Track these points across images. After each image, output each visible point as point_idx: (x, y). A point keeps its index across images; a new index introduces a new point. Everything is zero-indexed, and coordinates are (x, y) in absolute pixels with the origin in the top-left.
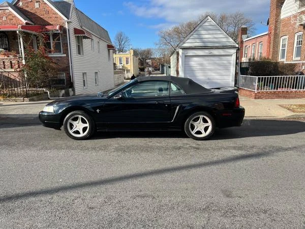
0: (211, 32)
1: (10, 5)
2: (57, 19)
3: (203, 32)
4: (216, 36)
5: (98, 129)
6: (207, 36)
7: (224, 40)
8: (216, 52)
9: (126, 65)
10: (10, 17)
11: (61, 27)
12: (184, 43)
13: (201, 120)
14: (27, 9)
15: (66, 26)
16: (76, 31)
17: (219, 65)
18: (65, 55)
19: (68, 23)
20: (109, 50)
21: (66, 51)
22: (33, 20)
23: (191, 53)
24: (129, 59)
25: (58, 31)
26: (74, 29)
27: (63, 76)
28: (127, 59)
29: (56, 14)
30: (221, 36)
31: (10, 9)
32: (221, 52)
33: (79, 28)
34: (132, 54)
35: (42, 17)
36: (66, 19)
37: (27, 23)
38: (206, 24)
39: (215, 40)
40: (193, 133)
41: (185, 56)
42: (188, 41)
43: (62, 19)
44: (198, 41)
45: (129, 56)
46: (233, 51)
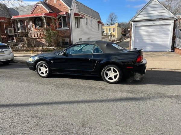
0: (155, 9)
1: (42, 3)
2: (65, 8)
3: (150, 9)
4: (159, 11)
5: (53, 72)
6: (154, 13)
7: (165, 14)
8: (158, 23)
10: (42, 9)
11: (67, 13)
12: (136, 18)
13: (112, 70)
14: (50, 4)
15: (69, 12)
16: (76, 14)
17: (160, 32)
18: (69, 29)
19: (70, 10)
21: (69, 27)
22: (53, 10)
23: (140, 24)
25: (64, 15)
26: (74, 13)
27: (67, 40)
29: (64, 5)
30: (164, 11)
31: (41, 4)
32: (162, 22)
33: (77, 12)
35: (57, 8)
36: (69, 8)
37: (49, 12)
38: (152, 3)
39: (158, 14)
40: (107, 78)
42: (139, 16)
43: (67, 8)
44: (146, 15)
46: (172, 22)
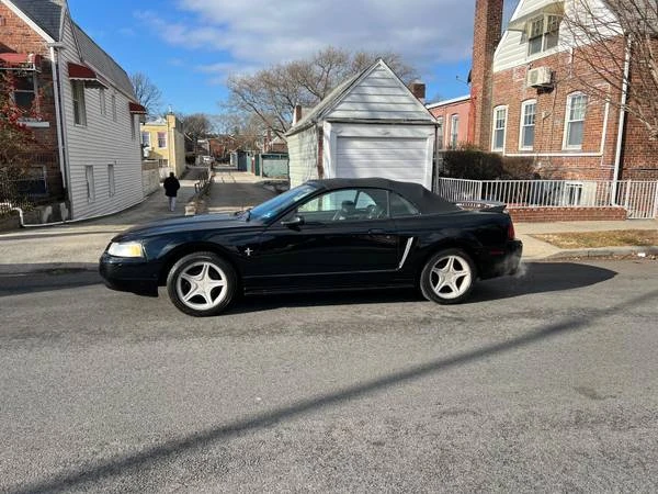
0: (385, 91)
2: (28, 40)
3: (370, 90)
4: (395, 99)
6: (378, 99)
7: (410, 108)
8: (395, 131)
9: (158, 150)
11: (39, 59)
15: (52, 57)
18: (47, 124)
19: (55, 49)
20: (132, 115)
23: (348, 131)
24: (166, 137)
25: (30, 66)
27: (42, 173)
28: (161, 136)
29: (25, 26)
30: (404, 100)
32: (406, 132)
34: (173, 125)
36: (50, 40)
38: (376, 74)
39: (392, 107)
41: (338, 137)
42: (342, 106)
43: (40, 39)
44: (360, 107)
45: (164, 129)
46: (429, 131)
